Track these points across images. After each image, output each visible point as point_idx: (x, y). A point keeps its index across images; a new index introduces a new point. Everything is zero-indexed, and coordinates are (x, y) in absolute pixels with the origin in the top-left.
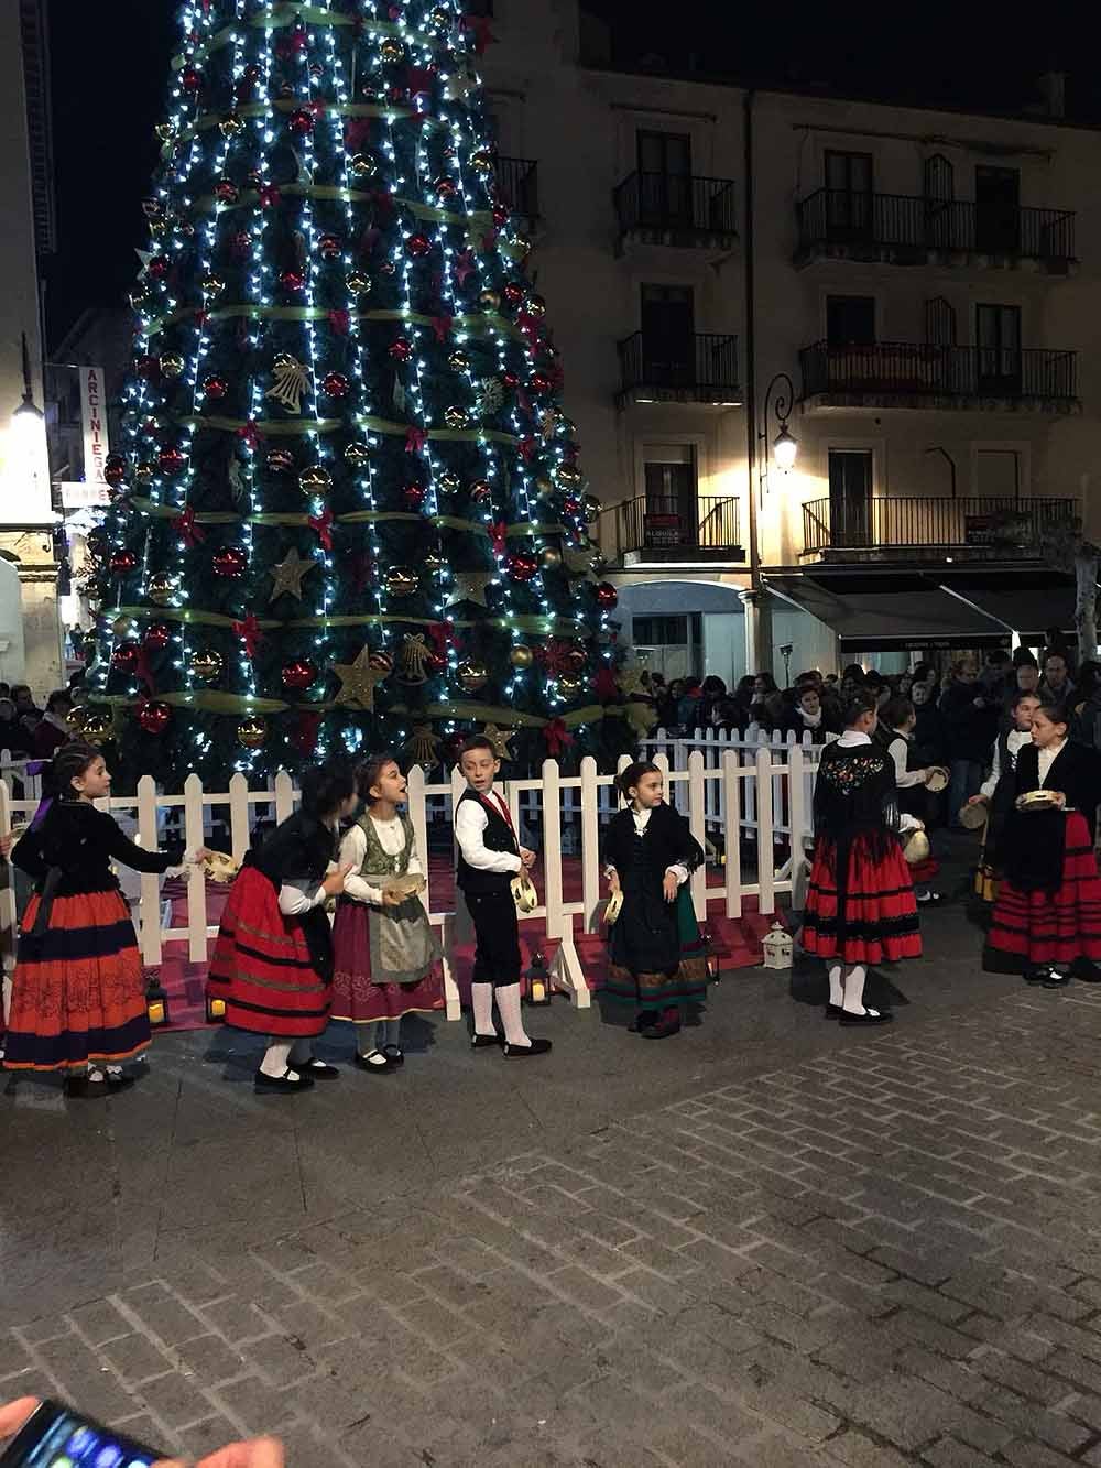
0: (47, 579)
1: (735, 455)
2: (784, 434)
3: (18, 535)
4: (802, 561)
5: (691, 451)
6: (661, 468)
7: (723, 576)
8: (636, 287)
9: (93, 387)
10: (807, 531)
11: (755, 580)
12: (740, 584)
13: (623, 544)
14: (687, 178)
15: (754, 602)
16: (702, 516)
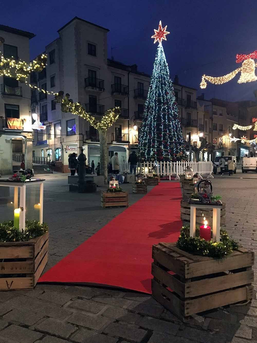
0: (31, 141)
1: (127, 127)
2: (135, 125)
3: (27, 133)
4: (135, 144)
5: (121, 126)
6: (117, 128)
7: (125, 146)
8: (114, 100)
9: (38, 109)
10: (135, 139)
11: (129, 146)
12: (126, 147)
13: (112, 140)
14: (121, 84)
15: (129, 150)
16: (122, 136)
